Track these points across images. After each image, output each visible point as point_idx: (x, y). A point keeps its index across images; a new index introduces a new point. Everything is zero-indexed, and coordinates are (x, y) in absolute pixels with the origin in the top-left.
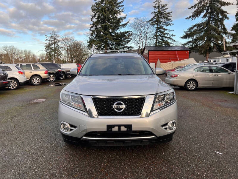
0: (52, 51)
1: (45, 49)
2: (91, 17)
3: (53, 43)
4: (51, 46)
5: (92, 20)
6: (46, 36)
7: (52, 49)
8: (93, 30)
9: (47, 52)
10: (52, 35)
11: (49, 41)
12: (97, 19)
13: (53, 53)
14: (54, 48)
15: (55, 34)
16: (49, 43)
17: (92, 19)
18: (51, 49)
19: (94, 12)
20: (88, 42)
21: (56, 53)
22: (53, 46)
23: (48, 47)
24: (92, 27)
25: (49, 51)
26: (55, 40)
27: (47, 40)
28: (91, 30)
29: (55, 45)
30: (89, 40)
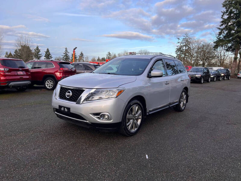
0: (182, 54)
1: (176, 51)
2: (222, 14)
3: (184, 45)
4: (182, 49)
5: (222, 17)
6: (178, 39)
7: (183, 52)
8: (221, 29)
9: (178, 55)
10: (184, 37)
11: (181, 43)
12: (228, 15)
13: (183, 56)
14: (184, 50)
15: (187, 36)
16: (180, 46)
17: (223, 15)
18: (181, 51)
19: (226, 8)
20: (214, 43)
21: (186, 56)
22: (184, 48)
23: (179, 50)
24: (222, 25)
25: (179, 53)
26: (187, 42)
27: (179, 43)
28: (219, 29)
29: (186, 47)
30: (215, 41)
